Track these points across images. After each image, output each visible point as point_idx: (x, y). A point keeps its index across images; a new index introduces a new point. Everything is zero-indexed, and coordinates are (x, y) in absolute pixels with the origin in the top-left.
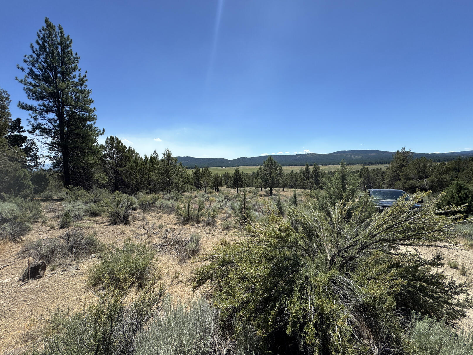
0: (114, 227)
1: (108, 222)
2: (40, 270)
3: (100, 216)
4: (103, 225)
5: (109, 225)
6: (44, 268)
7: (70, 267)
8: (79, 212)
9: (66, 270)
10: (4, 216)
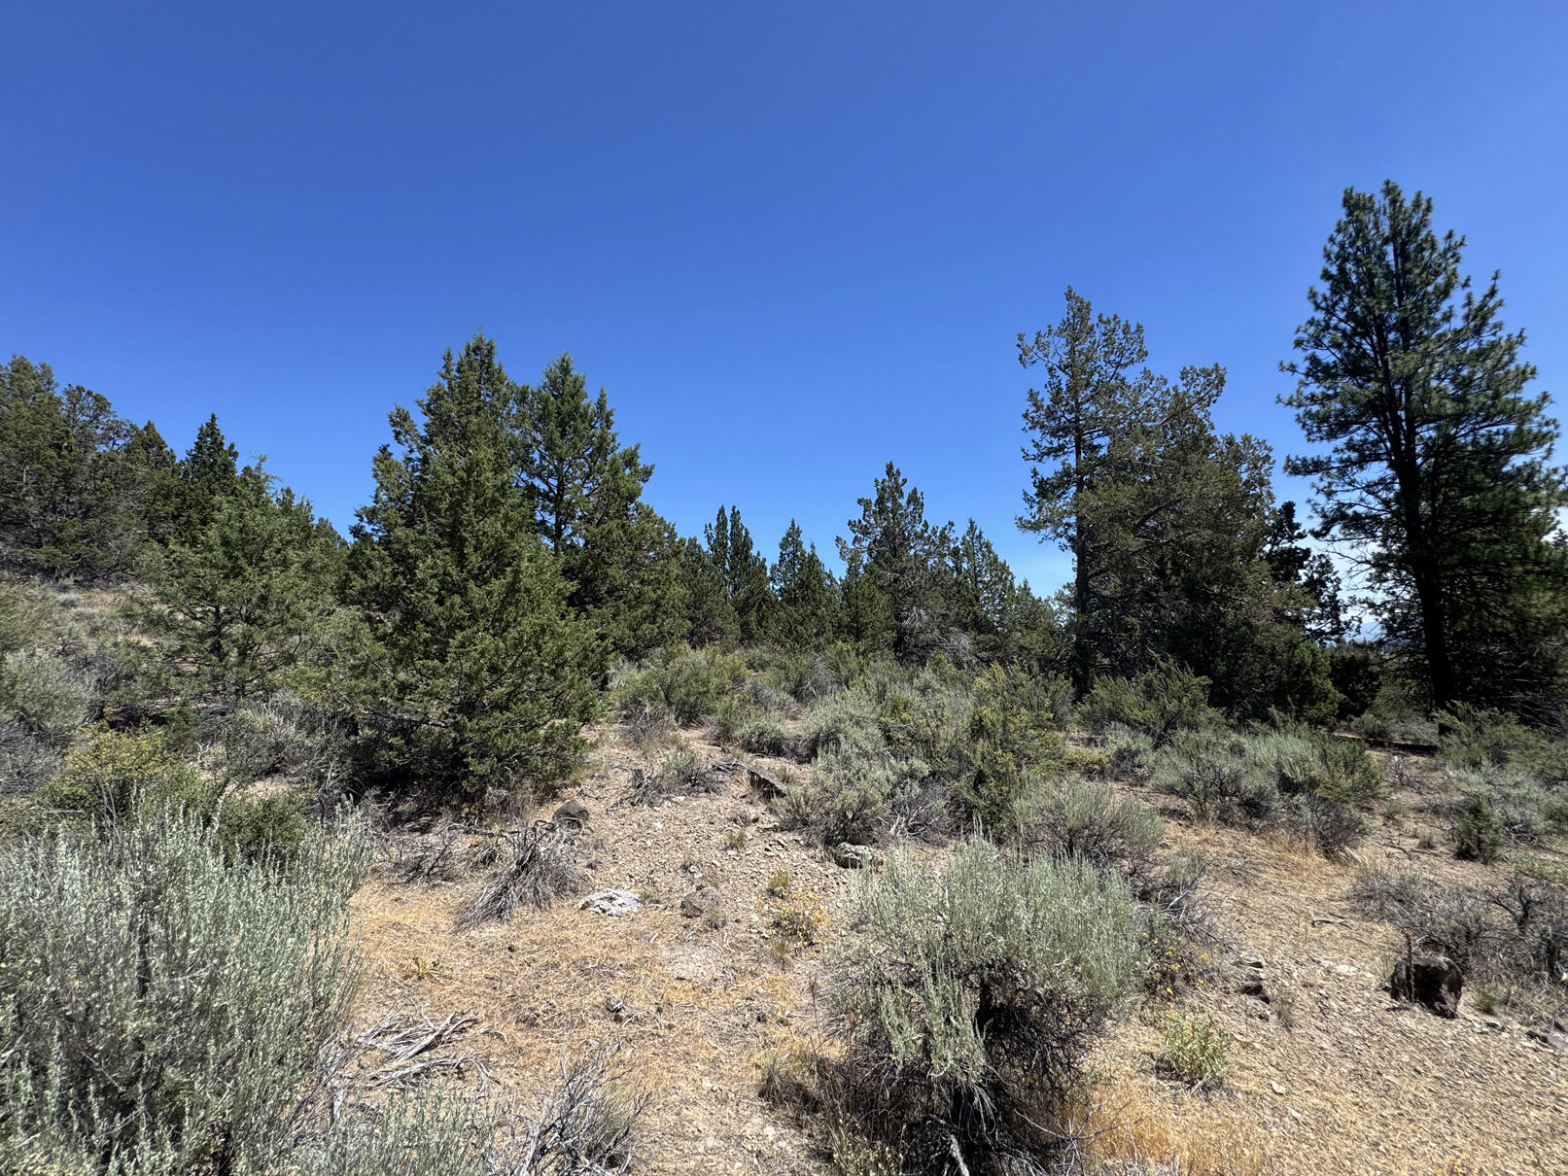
2: (1445, 987)
6: (1456, 988)
7: (1558, 1034)
8: (1522, 814)
9: (1545, 1040)
10: (1286, 771)
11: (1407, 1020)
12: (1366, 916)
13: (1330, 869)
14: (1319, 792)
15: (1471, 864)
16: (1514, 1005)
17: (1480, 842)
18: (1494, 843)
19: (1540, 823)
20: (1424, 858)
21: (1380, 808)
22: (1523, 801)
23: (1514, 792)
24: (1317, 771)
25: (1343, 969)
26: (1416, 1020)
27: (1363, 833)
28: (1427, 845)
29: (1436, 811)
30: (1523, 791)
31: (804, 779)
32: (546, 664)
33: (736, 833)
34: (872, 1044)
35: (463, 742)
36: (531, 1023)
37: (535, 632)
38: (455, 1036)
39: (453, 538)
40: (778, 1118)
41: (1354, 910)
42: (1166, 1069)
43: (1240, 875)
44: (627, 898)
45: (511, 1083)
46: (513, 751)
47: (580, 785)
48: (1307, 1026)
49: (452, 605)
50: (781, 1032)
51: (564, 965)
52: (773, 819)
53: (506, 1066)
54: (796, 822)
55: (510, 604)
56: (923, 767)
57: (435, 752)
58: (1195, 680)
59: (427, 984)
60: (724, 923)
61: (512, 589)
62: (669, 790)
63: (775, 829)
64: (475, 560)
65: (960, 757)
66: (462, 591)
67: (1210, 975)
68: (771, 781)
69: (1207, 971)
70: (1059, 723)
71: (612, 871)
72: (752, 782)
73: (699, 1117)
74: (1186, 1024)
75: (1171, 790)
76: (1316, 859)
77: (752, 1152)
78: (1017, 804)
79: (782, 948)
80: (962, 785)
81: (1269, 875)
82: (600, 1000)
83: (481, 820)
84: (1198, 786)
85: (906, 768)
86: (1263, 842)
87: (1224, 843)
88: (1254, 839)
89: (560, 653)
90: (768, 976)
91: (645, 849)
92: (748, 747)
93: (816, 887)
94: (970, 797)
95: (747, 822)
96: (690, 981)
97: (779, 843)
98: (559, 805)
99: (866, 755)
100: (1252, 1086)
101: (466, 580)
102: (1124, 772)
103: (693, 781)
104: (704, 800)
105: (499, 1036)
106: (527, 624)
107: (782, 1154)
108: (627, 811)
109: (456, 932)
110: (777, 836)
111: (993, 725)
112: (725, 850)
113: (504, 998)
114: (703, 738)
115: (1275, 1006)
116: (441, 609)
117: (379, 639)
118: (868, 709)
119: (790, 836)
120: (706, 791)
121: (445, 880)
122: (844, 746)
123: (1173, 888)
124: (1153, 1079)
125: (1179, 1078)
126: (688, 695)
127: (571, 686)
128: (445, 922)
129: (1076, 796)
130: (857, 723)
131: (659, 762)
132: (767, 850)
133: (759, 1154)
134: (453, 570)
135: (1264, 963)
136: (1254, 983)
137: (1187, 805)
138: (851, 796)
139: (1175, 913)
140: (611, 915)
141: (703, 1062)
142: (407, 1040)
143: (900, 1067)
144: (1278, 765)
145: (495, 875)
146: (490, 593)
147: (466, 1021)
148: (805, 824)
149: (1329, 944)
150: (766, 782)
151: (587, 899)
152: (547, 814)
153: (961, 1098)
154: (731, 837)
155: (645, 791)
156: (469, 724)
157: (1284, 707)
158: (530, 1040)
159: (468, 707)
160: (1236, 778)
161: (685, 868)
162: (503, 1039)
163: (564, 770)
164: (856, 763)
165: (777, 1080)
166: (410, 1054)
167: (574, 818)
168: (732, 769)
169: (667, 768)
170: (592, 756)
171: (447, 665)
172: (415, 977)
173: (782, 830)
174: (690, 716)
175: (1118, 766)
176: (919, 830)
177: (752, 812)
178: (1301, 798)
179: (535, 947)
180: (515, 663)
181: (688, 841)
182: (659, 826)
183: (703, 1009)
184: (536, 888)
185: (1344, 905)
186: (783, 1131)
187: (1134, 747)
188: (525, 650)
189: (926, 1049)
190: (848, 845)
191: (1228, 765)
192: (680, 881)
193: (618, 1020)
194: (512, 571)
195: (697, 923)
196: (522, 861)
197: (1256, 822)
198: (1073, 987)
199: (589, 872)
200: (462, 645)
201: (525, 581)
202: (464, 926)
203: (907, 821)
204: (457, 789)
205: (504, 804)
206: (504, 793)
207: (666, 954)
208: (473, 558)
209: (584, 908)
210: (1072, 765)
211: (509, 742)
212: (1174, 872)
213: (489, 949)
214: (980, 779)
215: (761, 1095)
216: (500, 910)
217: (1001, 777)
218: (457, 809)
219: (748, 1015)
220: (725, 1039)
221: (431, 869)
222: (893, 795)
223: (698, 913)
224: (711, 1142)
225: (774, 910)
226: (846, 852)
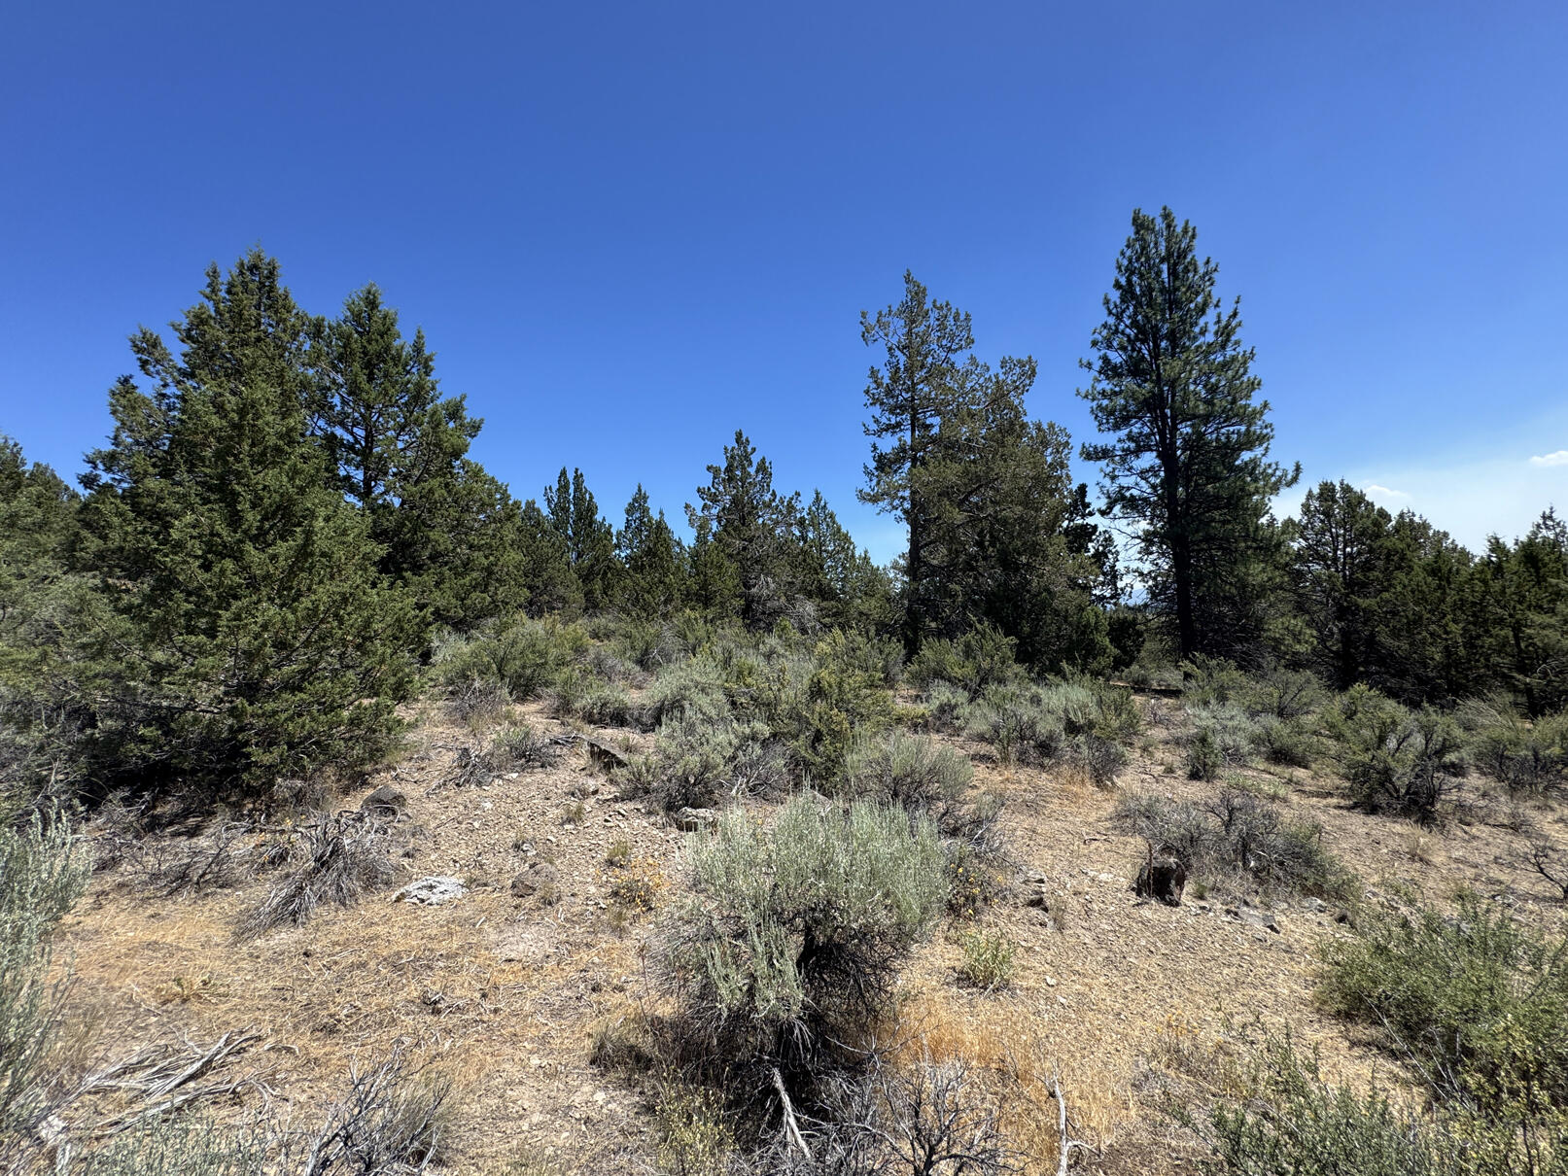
0: (1372, 820)
1: (1343, 796)
2: (1173, 882)
3: (1306, 767)
4: (1324, 802)
5: (1349, 808)
6: (1180, 883)
7: (1245, 909)
8: (1234, 741)
9: (1236, 914)
10: (1072, 716)
11: (1146, 912)
12: (1124, 832)
13: (1099, 796)
14: (1095, 732)
15: (1198, 783)
16: (1219, 890)
17: (1205, 764)
18: (1214, 765)
19: (1246, 747)
20: (1166, 780)
21: (1138, 742)
22: (1236, 730)
23: (1230, 724)
24: (1094, 714)
25: (1103, 877)
26: (1154, 911)
27: (1125, 764)
28: (1170, 770)
29: (1177, 742)
30: (1235, 723)
31: (648, 747)
32: (350, 638)
33: (574, 806)
34: (702, 997)
35: (242, 729)
36: (330, 1030)
37: (334, 602)
38: (231, 1058)
39: (222, 491)
40: (609, 1082)
41: (1115, 828)
42: (966, 978)
43: (1032, 807)
44: (450, 884)
45: (303, 1098)
46: (310, 736)
47: (395, 769)
48: (1075, 926)
49: (223, 571)
50: (618, 997)
51: (372, 965)
52: (613, 789)
53: (298, 1081)
54: (638, 790)
55: (302, 570)
56: (764, 729)
57: (205, 743)
58: (1005, 640)
59: (194, 1006)
60: (559, 899)
61: (304, 552)
62: (499, 768)
63: (616, 800)
64: (252, 518)
65: (799, 718)
66: (237, 555)
67: (1002, 894)
68: (612, 751)
69: (1001, 891)
70: (889, 681)
71: (433, 857)
72: (592, 754)
73: (524, 1097)
74: (982, 938)
75: (981, 738)
76: (1091, 788)
77: (580, 1120)
78: (850, 758)
79: (620, 916)
80: (801, 745)
81: (1054, 805)
82: (415, 994)
83: (268, 816)
84: (1003, 733)
85: (748, 731)
86: (1051, 777)
87: (1018, 780)
88: (1044, 775)
89: (367, 624)
90: (604, 945)
91: (472, 831)
92: (590, 719)
93: (656, 853)
94: (808, 755)
95: (585, 794)
96: (520, 961)
97: (619, 813)
98: (369, 792)
99: (709, 721)
100: (1031, 983)
101: (241, 541)
102: (944, 724)
103: (527, 756)
104: (539, 775)
105: (289, 1050)
106: (323, 594)
107: (612, 1116)
108: (452, 793)
109: (235, 944)
110: (617, 806)
111: (830, 686)
112: (562, 824)
113: (296, 1008)
114: (541, 711)
115: (1051, 914)
116: (207, 576)
117: (121, 611)
118: (713, 676)
119: (631, 805)
120: (542, 766)
121: (221, 887)
122: (688, 713)
123: (977, 822)
124: (955, 989)
125: (975, 985)
126: (524, 667)
127: (382, 662)
128: (219, 934)
129: (902, 748)
130: (703, 690)
131: (490, 738)
132: (606, 821)
133: (588, 1120)
134: (221, 528)
135: (1046, 879)
136: (1038, 897)
137: (993, 750)
138: (694, 761)
139: (979, 844)
140: (431, 904)
141: (532, 1040)
142: (164, 1073)
143: (725, 1015)
144: (1066, 711)
145: (288, 876)
146: (274, 557)
147: (246, 1040)
148: (647, 792)
149: (1095, 858)
150: (606, 753)
151: (402, 890)
152: (355, 803)
153: (783, 1033)
154: (568, 811)
155: (471, 770)
156: (249, 709)
157: (1071, 661)
158: (327, 1049)
159: (250, 689)
160: (1032, 725)
161: (517, 847)
162: (294, 1053)
163: (376, 753)
164: (700, 729)
165: (609, 1045)
166: (168, 1088)
167: (388, 806)
168: (572, 742)
169: (498, 744)
170: (411, 736)
171: (218, 641)
172: (178, 1000)
173: (623, 800)
174: (525, 689)
175: (940, 719)
176: (761, 790)
177: (591, 784)
178: (1081, 738)
179: (338, 948)
180: (309, 637)
181: (521, 819)
182: (488, 805)
183: (534, 988)
184: (339, 885)
185: (1108, 824)
186: (614, 1094)
187: (953, 702)
188: (322, 621)
189: (751, 992)
190: (689, 810)
191: (1027, 712)
192: (511, 860)
193: (437, 1012)
194: (303, 532)
195: (529, 902)
196: (321, 857)
197: (1046, 761)
198: (885, 919)
199: (405, 861)
200: (238, 617)
201: (320, 544)
202: (246, 935)
203: (748, 782)
204: (236, 784)
205: (299, 797)
206: (299, 783)
207: (493, 937)
208: (250, 516)
209: (398, 900)
210: (899, 720)
211: (303, 727)
212: (979, 809)
213: (277, 958)
214: (818, 737)
215: (593, 1062)
216: (294, 913)
217: (836, 735)
218: (237, 806)
219: (582, 987)
220: (557, 1014)
221: (202, 876)
222: (734, 758)
223: (530, 892)
224: (536, 1118)
225: (612, 880)
226: (687, 817)
